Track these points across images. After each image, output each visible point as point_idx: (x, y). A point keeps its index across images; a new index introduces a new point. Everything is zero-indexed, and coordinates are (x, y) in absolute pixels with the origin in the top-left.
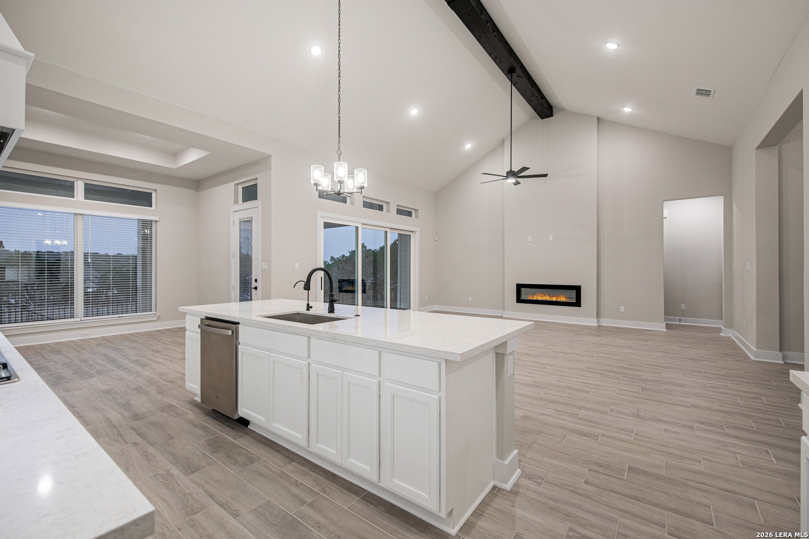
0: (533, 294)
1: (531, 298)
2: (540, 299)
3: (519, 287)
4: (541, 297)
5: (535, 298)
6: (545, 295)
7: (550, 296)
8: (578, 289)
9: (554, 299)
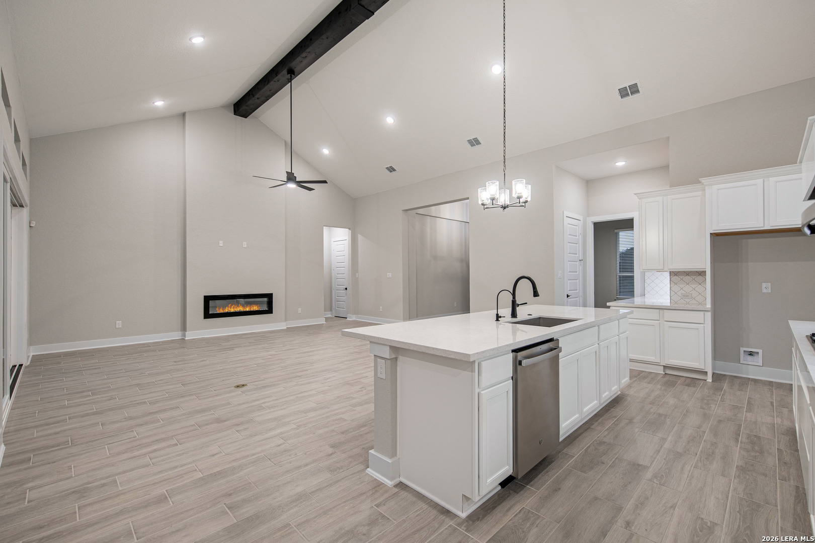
0: (224, 307)
1: (221, 311)
2: (232, 310)
3: (208, 299)
4: (234, 308)
5: (226, 310)
6: (238, 306)
7: (243, 306)
8: (270, 296)
9: (248, 309)
